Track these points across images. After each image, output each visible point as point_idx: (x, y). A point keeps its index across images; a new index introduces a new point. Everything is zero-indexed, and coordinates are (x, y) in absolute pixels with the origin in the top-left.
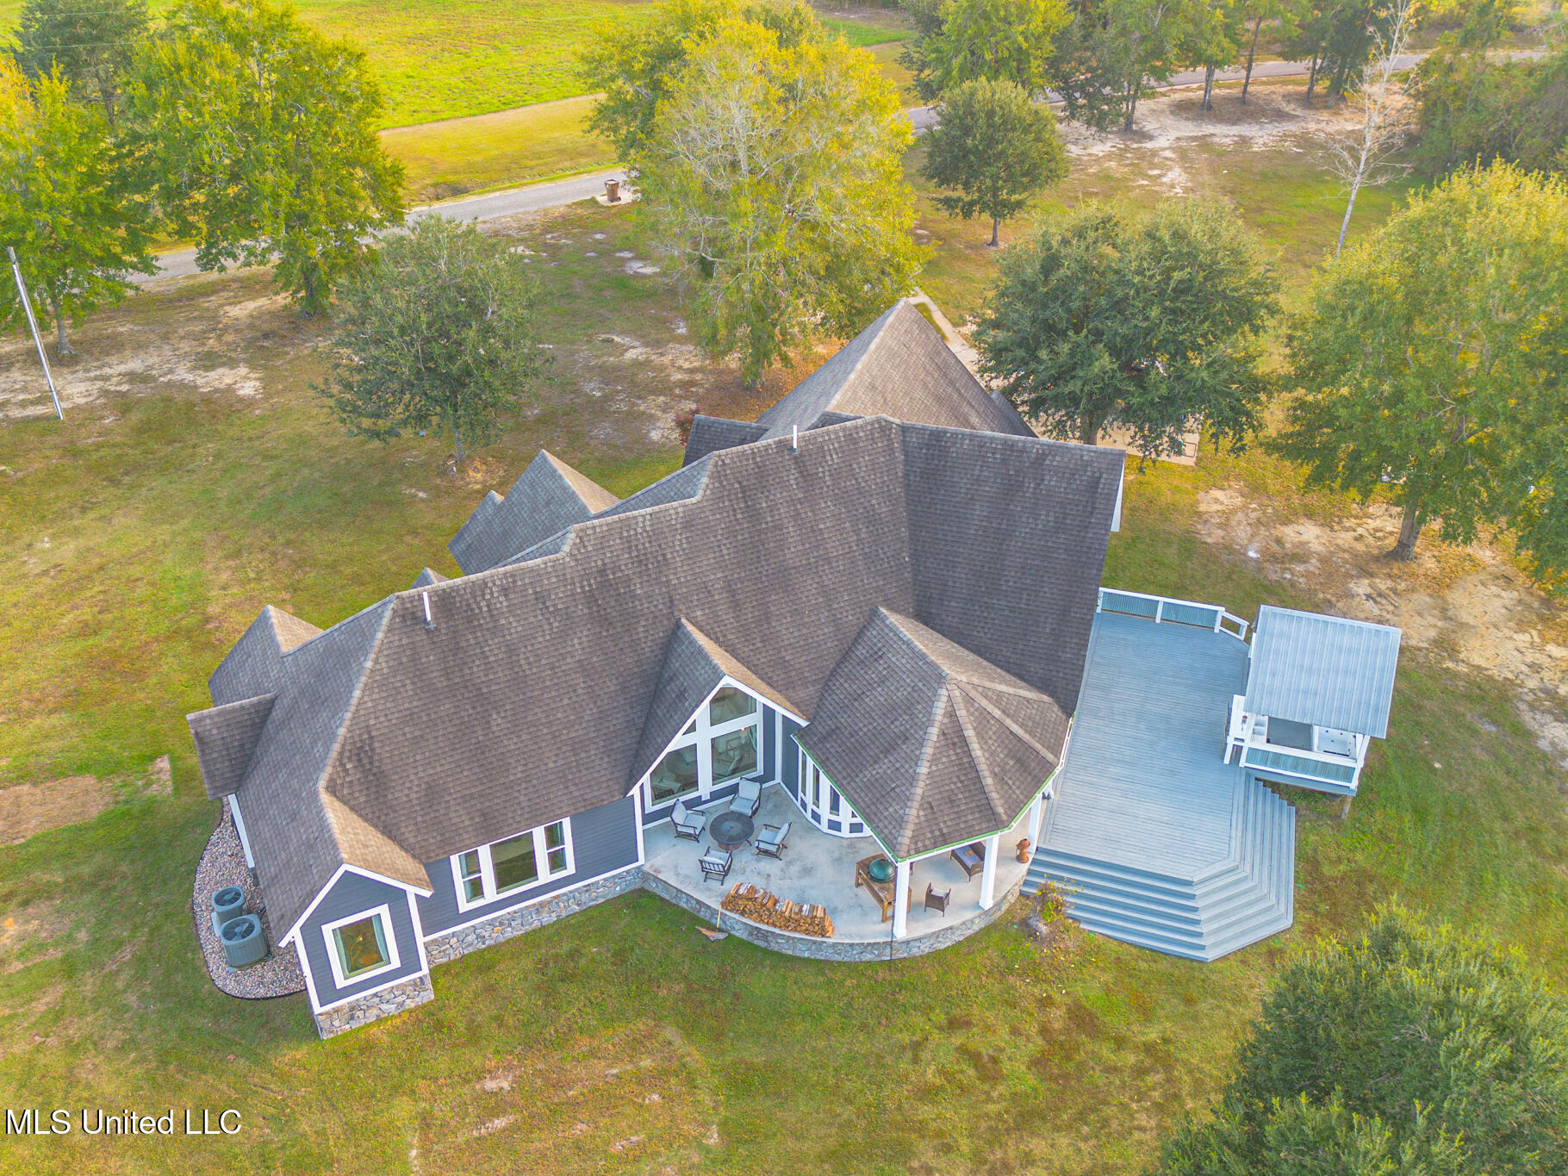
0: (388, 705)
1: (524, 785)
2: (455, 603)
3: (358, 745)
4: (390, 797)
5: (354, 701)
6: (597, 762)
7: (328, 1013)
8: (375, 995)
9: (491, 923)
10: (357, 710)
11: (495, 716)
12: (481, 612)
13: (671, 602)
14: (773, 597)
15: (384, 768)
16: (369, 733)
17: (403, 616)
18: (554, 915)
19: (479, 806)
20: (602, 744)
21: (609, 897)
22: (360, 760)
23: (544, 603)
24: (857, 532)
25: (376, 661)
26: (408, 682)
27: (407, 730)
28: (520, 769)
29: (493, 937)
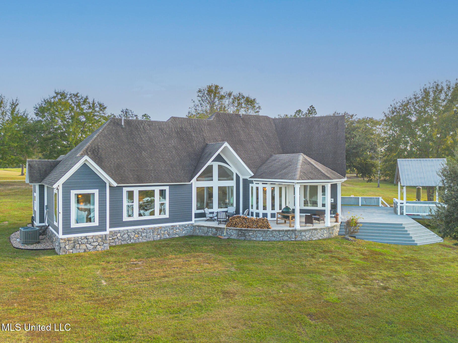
0: (106, 142)
1: (153, 171)
2: (132, 124)
3: (94, 149)
4: (103, 164)
5: (94, 138)
6: (180, 171)
7: (64, 239)
8: (86, 238)
9: (134, 231)
10: (94, 140)
11: (143, 152)
12: (141, 128)
13: (205, 139)
14: (238, 146)
15: (102, 156)
16: (98, 146)
17: (114, 123)
18: (159, 236)
19: (136, 173)
20: (181, 167)
21: (181, 235)
22: (93, 152)
23: (162, 130)
24: (263, 138)
25: (103, 130)
26: (114, 138)
27: (111, 149)
28: (152, 167)
29: (134, 238)
